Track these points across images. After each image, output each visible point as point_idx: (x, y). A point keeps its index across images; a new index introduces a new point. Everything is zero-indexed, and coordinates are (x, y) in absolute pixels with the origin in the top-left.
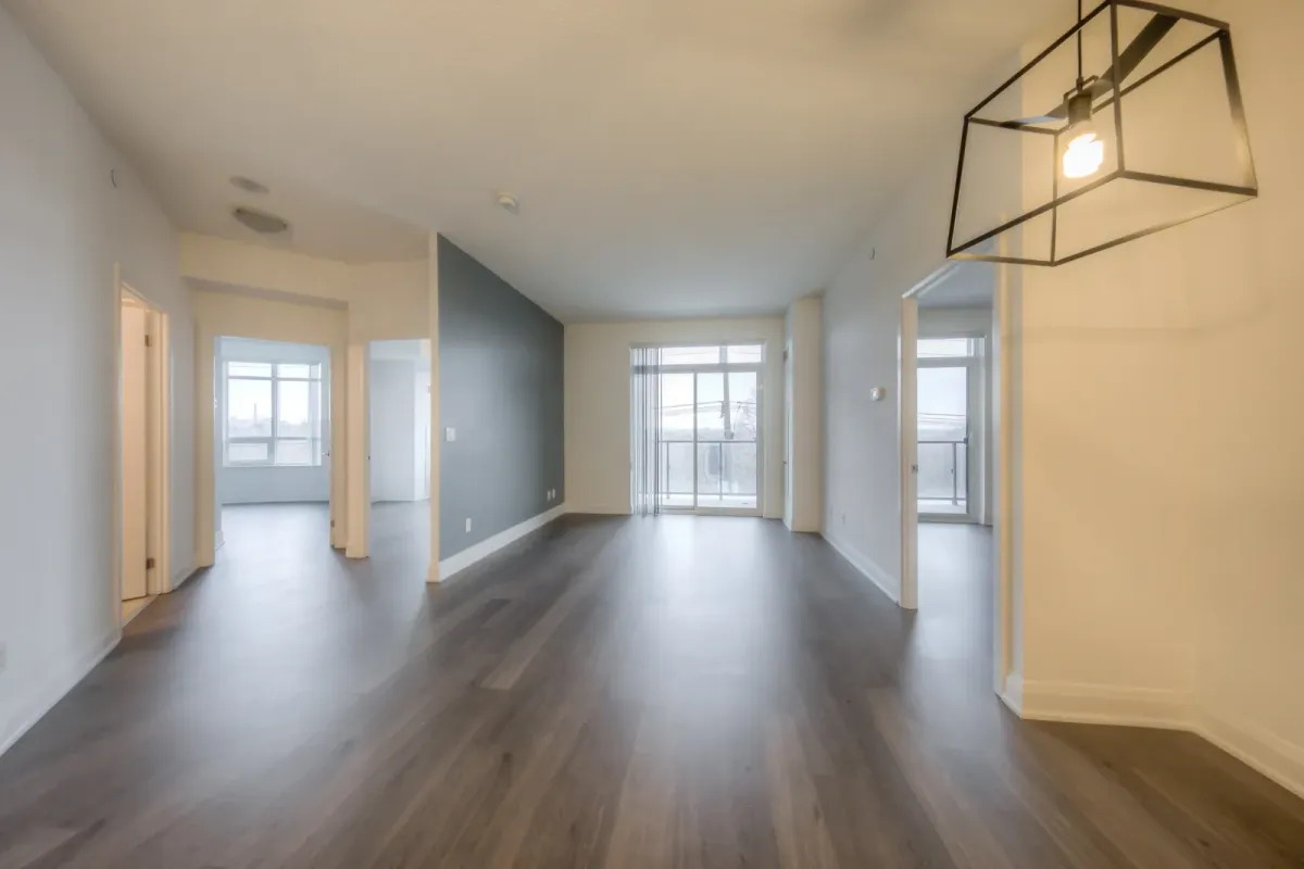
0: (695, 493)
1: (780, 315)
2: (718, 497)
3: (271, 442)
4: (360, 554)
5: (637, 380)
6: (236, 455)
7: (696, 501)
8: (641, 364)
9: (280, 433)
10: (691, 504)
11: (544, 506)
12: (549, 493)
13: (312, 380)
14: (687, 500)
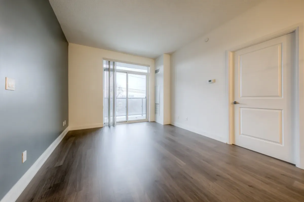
0: (127, 115)
1: (155, 59)
2: (141, 115)
7: (127, 118)
10: (125, 120)
14: (123, 118)
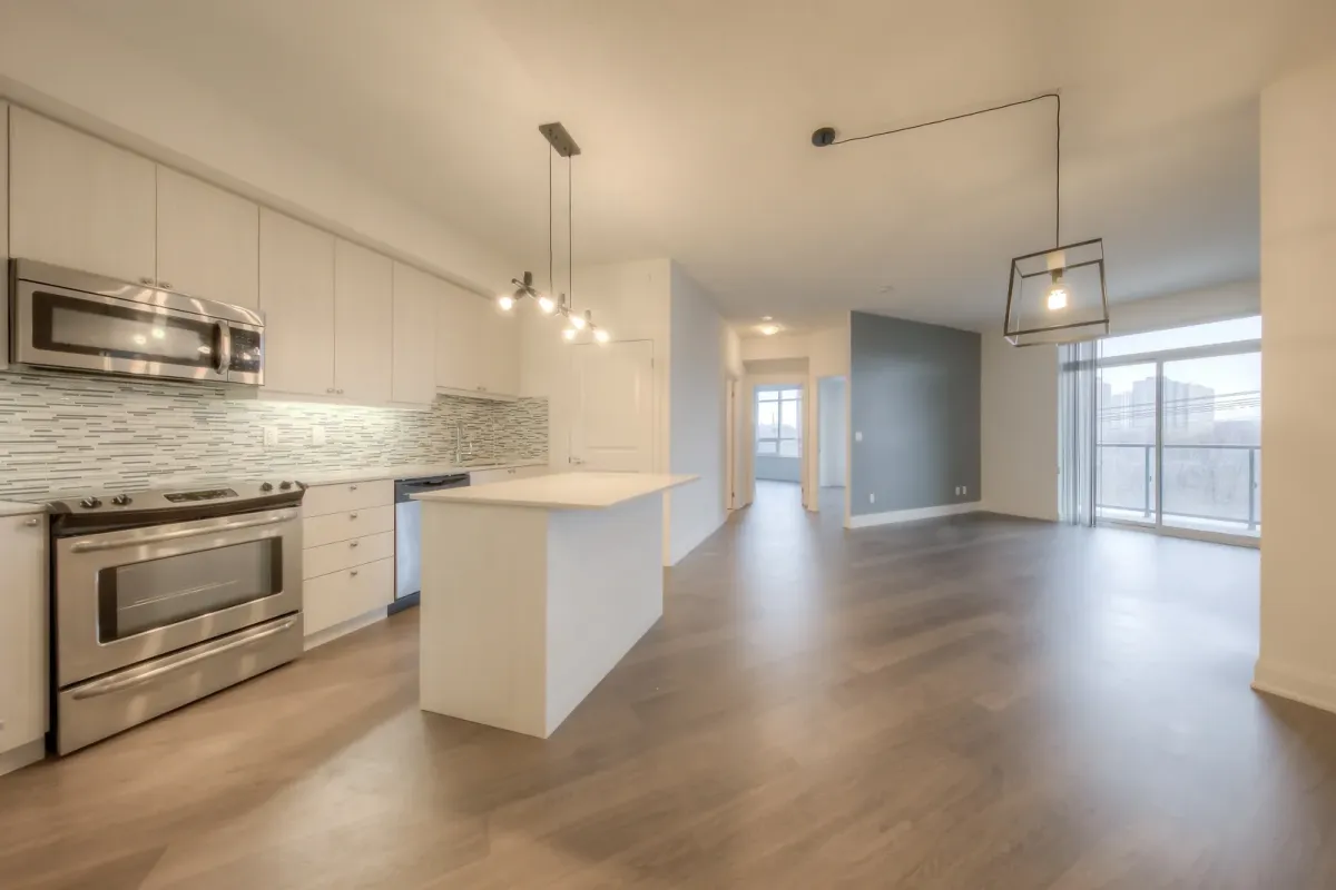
0: (1159, 511)
3: (777, 441)
4: (814, 509)
5: (1064, 380)
6: (765, 449)
8: (1072, 360)
9: (782, 436)
11: (952, 499)
12: (958, 489)
13: (797, 400)
